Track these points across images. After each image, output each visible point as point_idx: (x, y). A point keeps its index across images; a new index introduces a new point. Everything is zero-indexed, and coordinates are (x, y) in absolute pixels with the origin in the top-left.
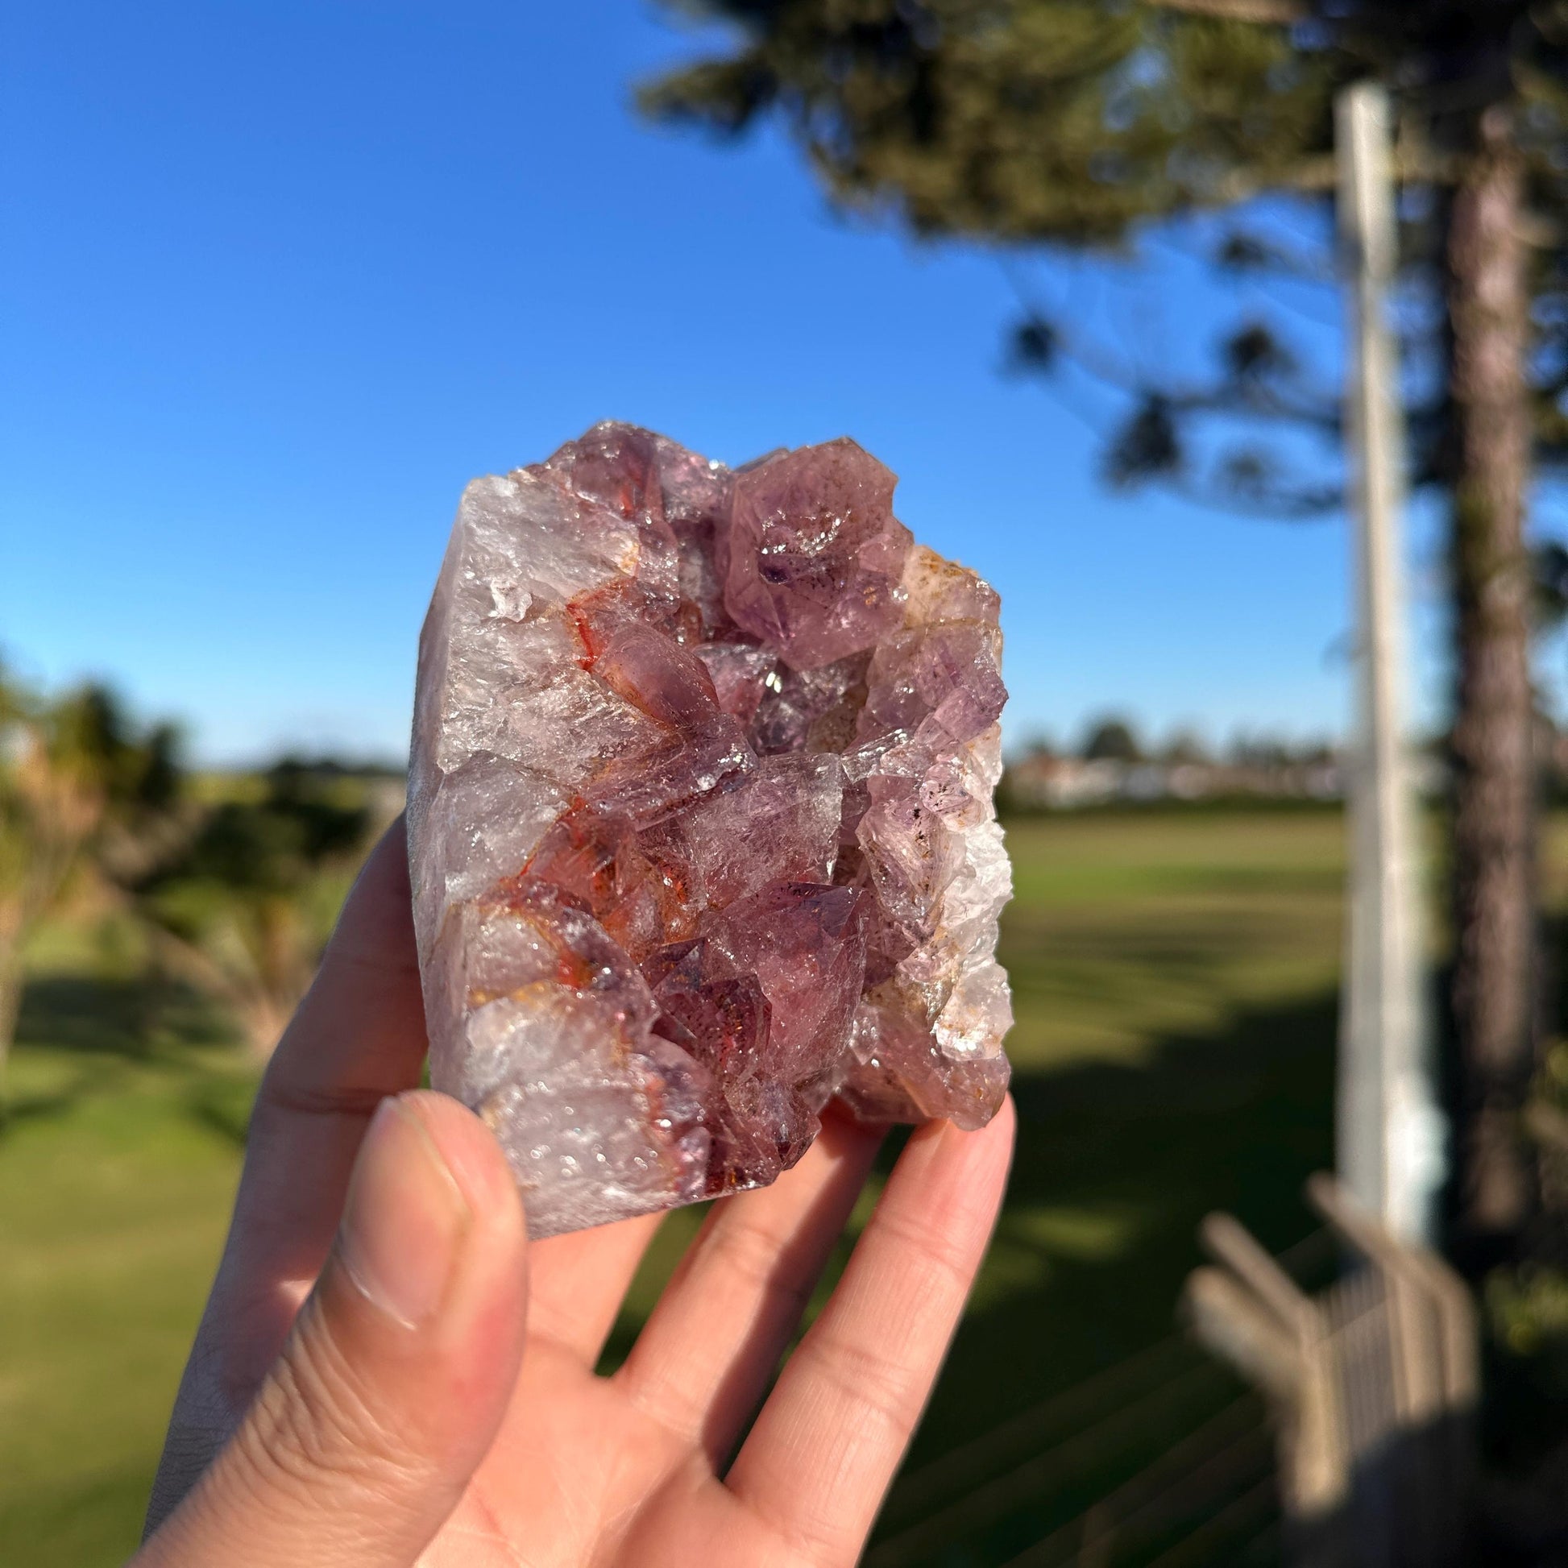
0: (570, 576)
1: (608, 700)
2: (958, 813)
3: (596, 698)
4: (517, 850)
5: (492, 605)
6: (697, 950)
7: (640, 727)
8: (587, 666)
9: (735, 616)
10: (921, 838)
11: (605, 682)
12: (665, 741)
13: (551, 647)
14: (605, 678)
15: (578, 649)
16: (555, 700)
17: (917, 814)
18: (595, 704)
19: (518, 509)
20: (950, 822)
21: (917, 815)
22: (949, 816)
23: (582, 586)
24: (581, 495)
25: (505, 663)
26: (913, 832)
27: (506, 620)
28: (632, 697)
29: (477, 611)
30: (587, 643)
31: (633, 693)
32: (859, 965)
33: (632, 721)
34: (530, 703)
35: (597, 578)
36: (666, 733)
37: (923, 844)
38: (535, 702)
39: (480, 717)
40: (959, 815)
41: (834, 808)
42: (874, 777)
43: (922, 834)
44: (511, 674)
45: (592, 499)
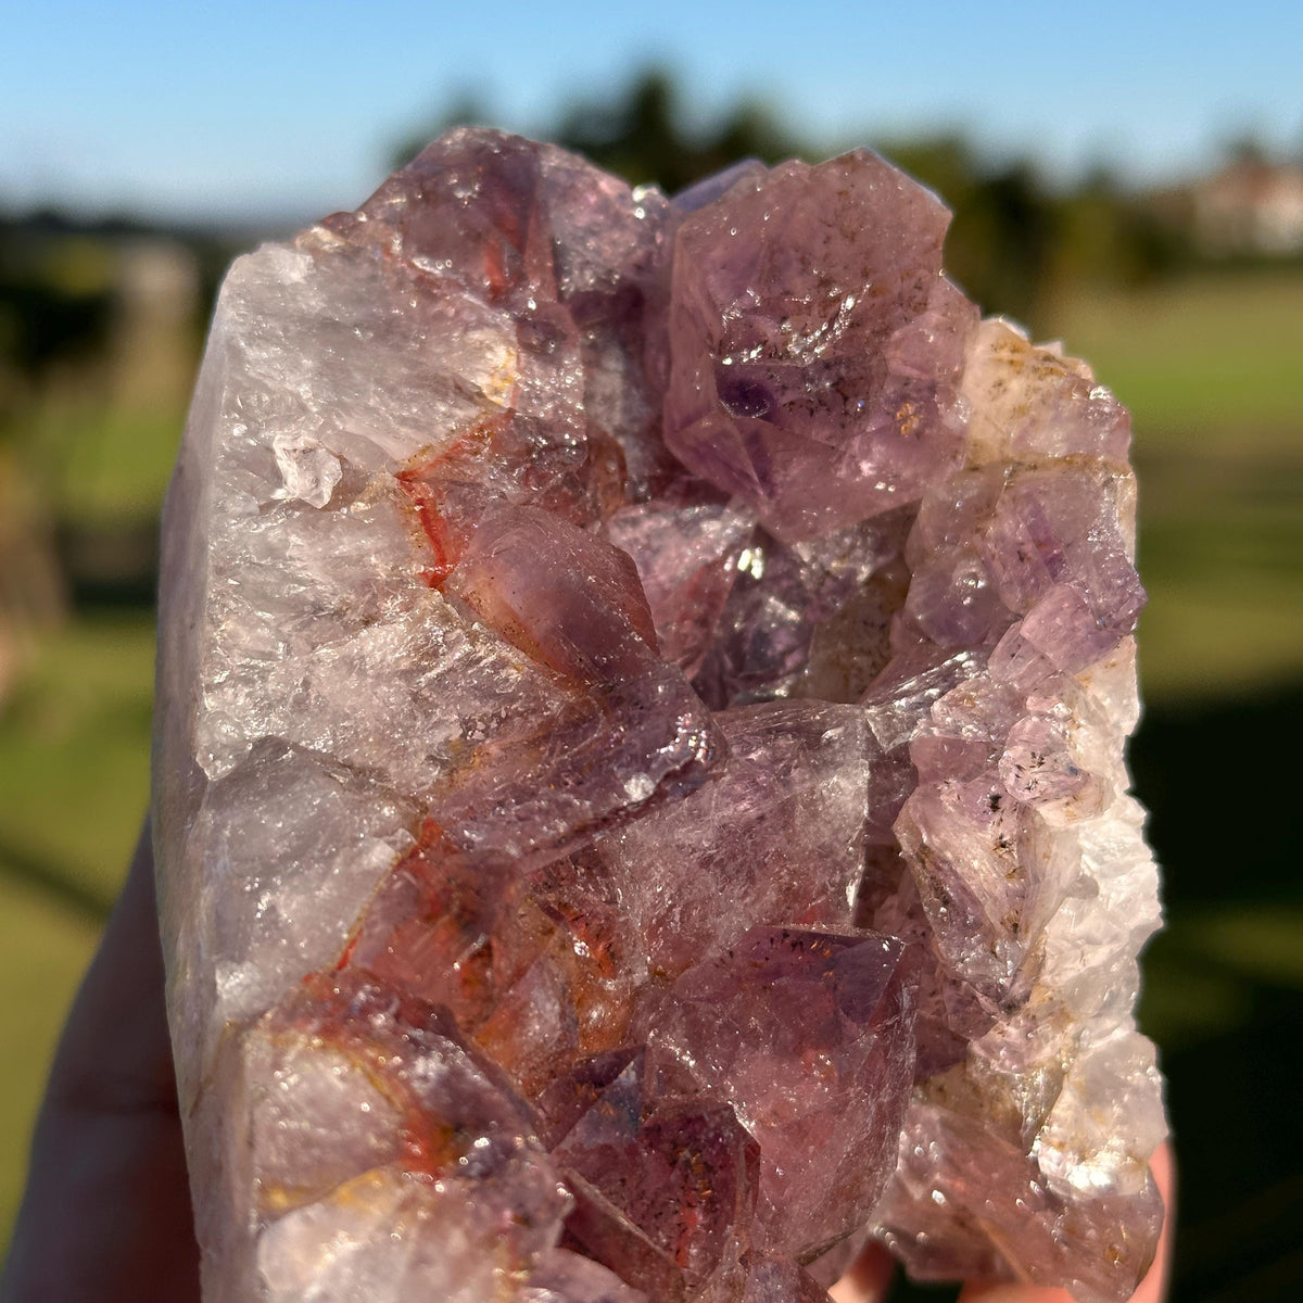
0: (403, 421)
1: (473, 638)
2: (1065, 800)
3: (453, 636)
4: (331, 923)
5: (278, 479)
6: (633, 1069)
7: (528, 685)
8: (436, 582)
9: (679, 454)
10: (1003, 846)
11: (467, 606)
12: (570, 709)
13: (377, 552)
14: (466, 600)
15: (420, 554)
16: (385, 643)
17: (995, 804)
18: (451, 646)
19: (314, 303)
20: (1051, 814)
21: (995, 807)
22: (1049, 805)
23: (422, 439)
24: (417, 262)
25: (301, 582)
26: (990, 834)
27: (299, 504)
28: (511, 633)
29: (253, 492)
30: (435, 540)
31: (515, 627)
32: (904, 1062)
33: (514, 675)
34: (345, 650)
35: (450, 419)
36: (569, 696)
37: (1006, 856)
38: (353, 646)
39: (264, 679)
40: (1067, 804)
41: (857, 795)
42: (921, 740)
43: (1004, 839)
44: (312, 599)
45: (438, 270)
